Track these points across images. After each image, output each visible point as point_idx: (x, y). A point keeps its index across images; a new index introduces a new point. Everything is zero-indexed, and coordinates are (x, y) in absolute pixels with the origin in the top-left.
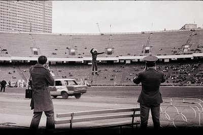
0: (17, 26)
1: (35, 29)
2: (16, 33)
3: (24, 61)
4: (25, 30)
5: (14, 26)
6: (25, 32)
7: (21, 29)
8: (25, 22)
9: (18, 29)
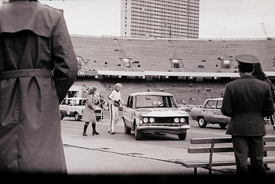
0: (153, 31)
1: (176, 34)
2: (151, 39)
3: (161, 76)
4: (163, 35)
5: (149, 30)
6: (163, 39)
7: (158, 35)
8: (163, 25)
9: (154, 34)
